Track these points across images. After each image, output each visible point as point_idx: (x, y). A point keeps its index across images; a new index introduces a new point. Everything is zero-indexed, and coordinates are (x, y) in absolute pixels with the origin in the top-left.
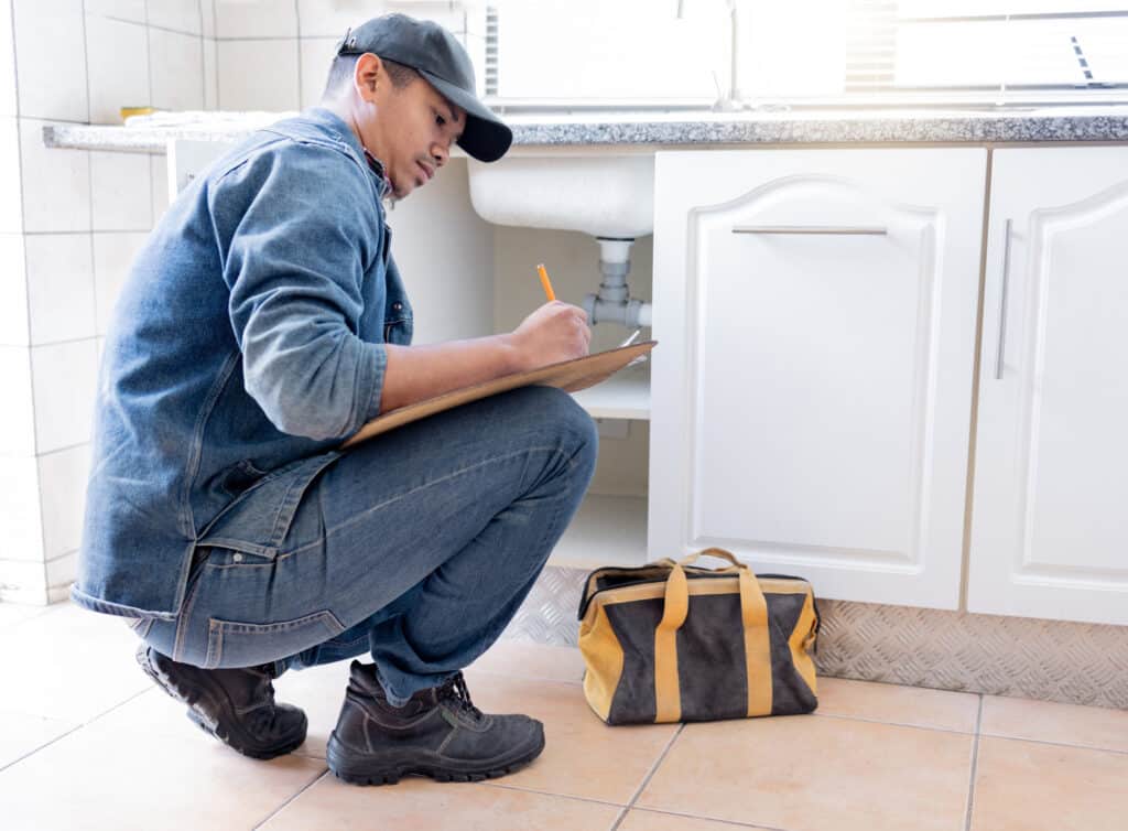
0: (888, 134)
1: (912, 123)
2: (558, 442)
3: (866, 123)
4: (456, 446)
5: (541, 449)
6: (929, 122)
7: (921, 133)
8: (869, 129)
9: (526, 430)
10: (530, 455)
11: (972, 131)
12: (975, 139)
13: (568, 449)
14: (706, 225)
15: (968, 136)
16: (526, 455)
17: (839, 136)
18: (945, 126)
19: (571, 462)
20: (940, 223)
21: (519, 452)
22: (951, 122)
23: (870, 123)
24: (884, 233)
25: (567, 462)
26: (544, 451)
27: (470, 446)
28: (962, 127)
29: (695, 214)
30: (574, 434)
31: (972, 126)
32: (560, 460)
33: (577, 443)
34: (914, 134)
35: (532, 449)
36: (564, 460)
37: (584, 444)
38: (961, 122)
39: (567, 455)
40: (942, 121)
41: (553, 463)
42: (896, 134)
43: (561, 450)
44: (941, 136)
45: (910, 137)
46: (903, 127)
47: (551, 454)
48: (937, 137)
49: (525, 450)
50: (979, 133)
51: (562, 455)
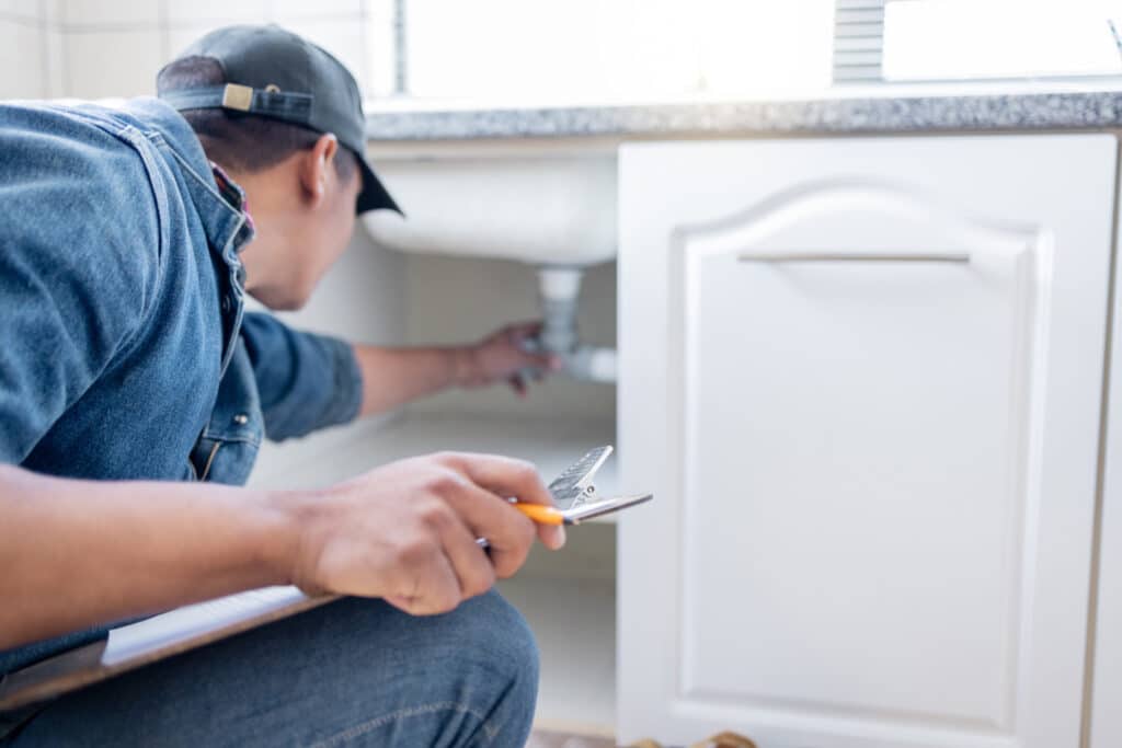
0: (968, 116)
1: (1004, 101)
2: (457, 693)
3: (933, 101)
4: (238, 719)
5: (421, 710)
6: (1029, 97)
7: (1017, 113)
8: (938, 110)
9: (388, 675)
10: (399, 727)
11: (1097, 112)
12: (1101, 122)
13: (478, 701)
14: (696, 250)
15: (1091, 117)
16: (389, 728)
17: (895, 120)
18: (1055, 103)
19: (487, 728)
20: (1044, 246)
21: (376, 722)
22: (1063, 97)
23: (939, 100)
24: (962, 260)
25: (479, 727)
26: (428, 715)
27: (270, 718)
28: (1080, 105)
29: (681, 235)
30: (489, 669)
31: (1097, 104)
32: (463, 726)
33: (497, 686)
34: (1008, 116)
35: (404, 714)
36: (472, 725)
37: (511, 684)
38: (1077, 97)
39: (478, 715)
40: (1050, 96)
41: (448, 736)
42: (980, 116)
43: (463, 709)
44: (1047, 116)
45: (1001, 121)
46: (991, 105)
47: (445, 718)
48: (1043, 119)
49: (387, 718)
50: (1108, 113)
51: (468, 716)
